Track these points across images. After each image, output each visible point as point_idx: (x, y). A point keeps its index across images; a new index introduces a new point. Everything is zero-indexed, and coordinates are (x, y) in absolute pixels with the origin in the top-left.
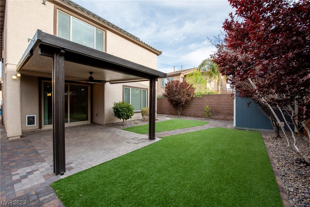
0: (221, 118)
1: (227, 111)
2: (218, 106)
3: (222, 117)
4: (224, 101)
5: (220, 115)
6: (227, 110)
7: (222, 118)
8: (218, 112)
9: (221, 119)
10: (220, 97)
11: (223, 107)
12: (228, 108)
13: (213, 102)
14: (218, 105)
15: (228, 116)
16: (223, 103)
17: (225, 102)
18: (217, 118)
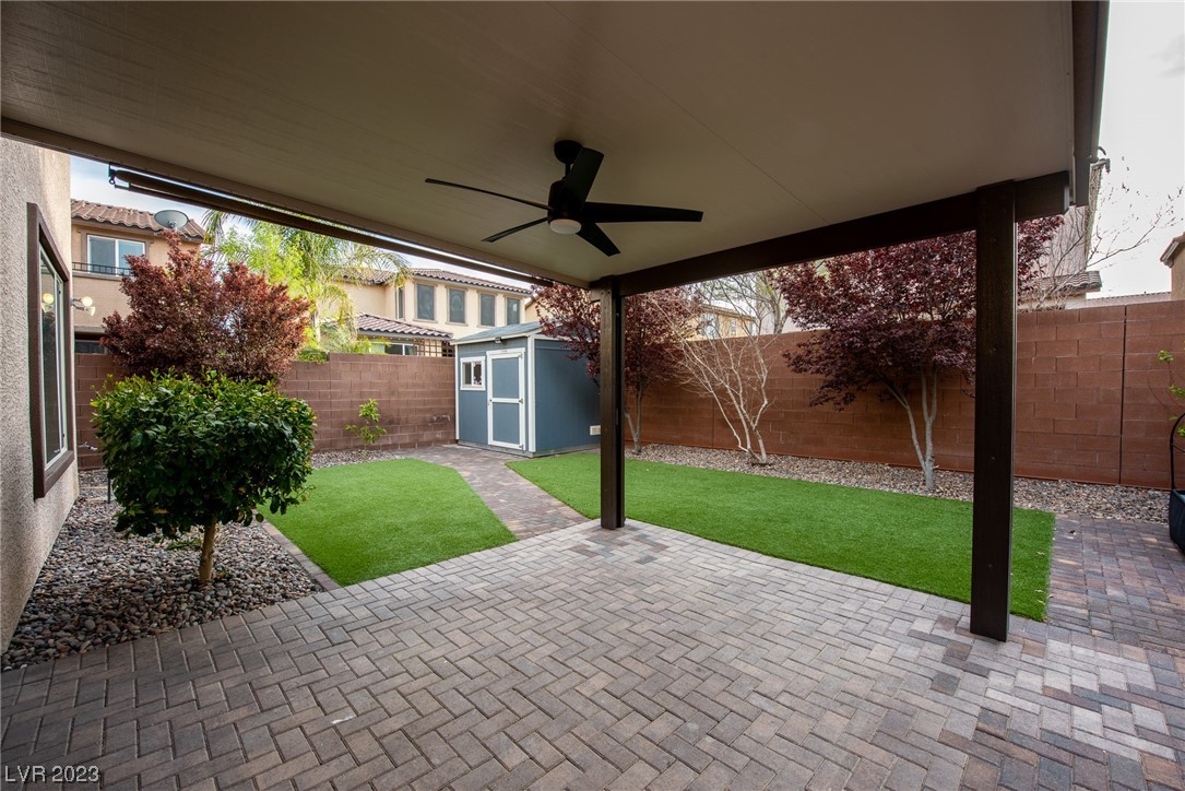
0: (402, 442)
1: (421, 415)
2: (393, 399)
3: (405, 436)
4: (410, 381)
5: (401, 431)
6: (420, 410)
7: (407, 441)
8: (391, 422)
9: (405, 447)
10: (396, 366)
11: (407, 403)
12: (424, 403)
13: (372, 385)
14: (393, 393)
15: (425, 430)
16: (407, 386)
17: (414, 385)
18: (390, 442)
